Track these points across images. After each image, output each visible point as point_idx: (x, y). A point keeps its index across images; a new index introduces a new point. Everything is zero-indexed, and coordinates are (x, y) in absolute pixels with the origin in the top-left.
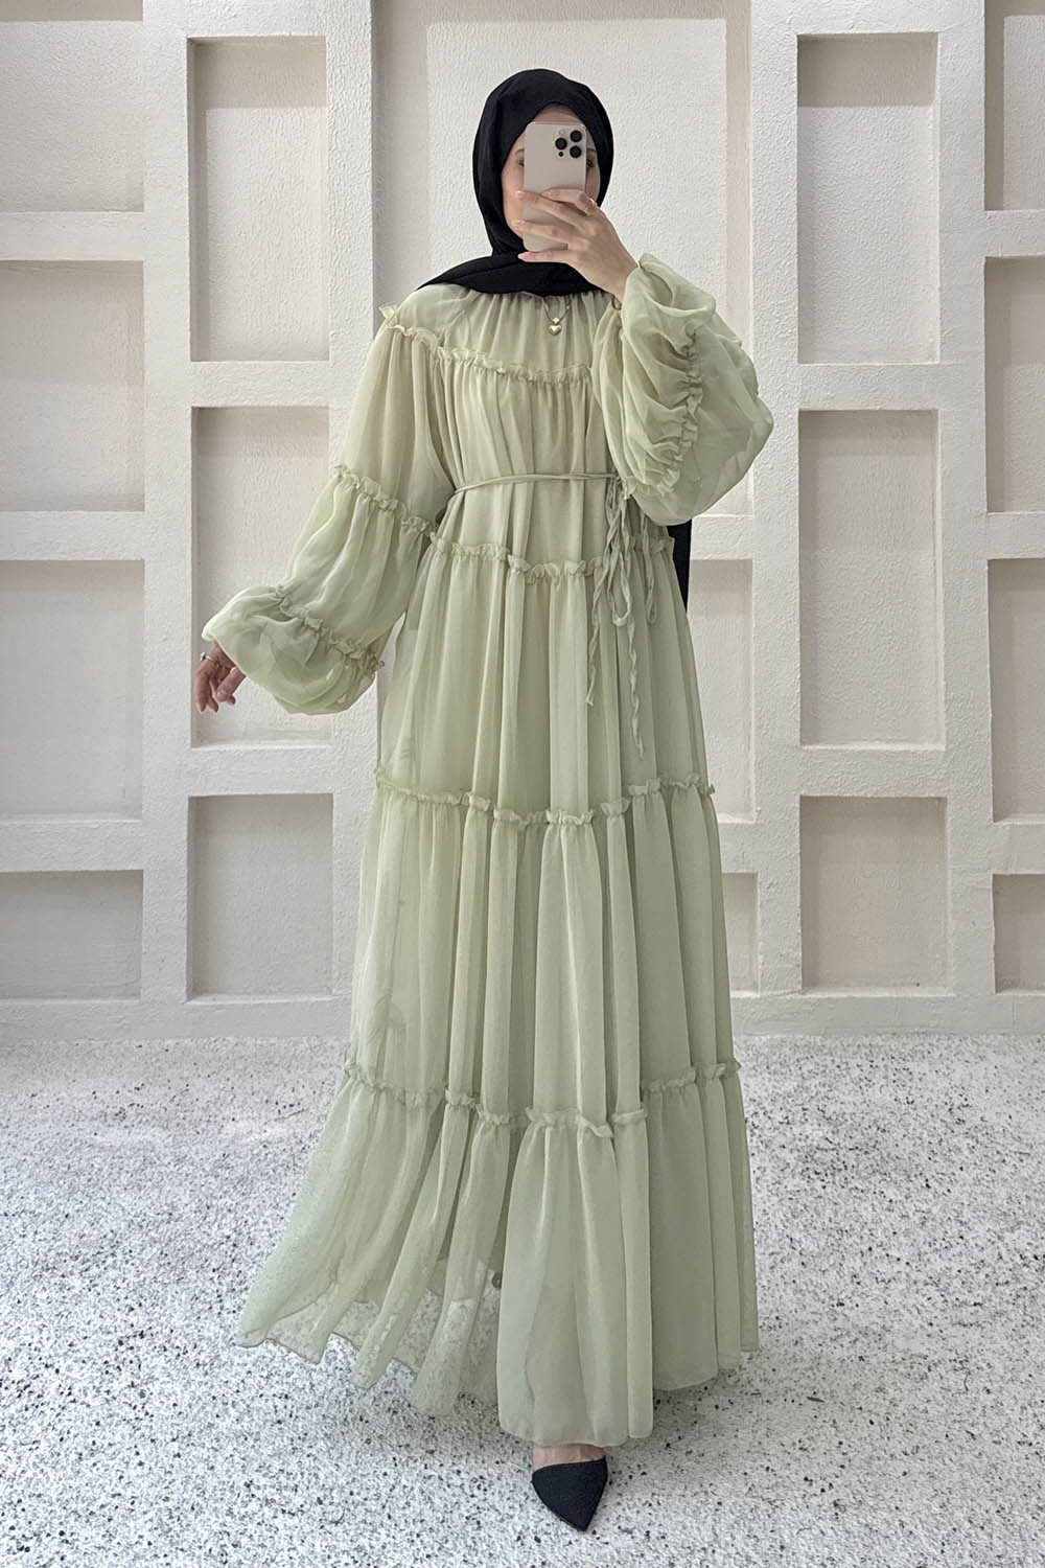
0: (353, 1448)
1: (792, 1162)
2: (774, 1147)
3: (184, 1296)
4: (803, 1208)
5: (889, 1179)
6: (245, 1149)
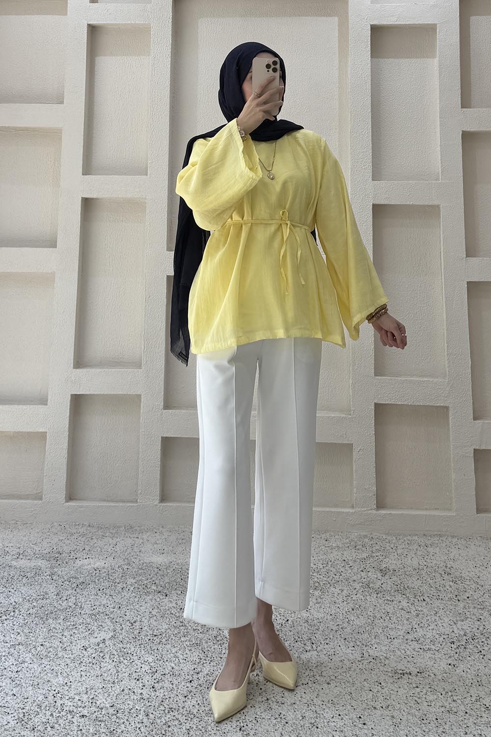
0: (115, 693)
1: (358, 587)
2: (350, 581)
4: (358, 607)
5: (405, 597)
6: (86, 571)
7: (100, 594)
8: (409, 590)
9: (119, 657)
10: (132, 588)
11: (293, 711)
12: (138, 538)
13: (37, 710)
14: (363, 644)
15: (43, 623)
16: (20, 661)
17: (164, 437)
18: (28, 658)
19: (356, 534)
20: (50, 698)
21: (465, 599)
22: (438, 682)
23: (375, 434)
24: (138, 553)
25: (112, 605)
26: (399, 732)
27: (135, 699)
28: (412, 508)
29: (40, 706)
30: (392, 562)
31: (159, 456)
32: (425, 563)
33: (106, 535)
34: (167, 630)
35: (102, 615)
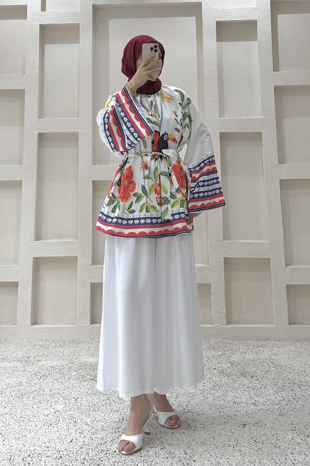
1: (216, 373)
2: (211, 370)
3: (21, 405)
4: (217, 385)
5: (246, 378)
6: (45, 368)
7: (55, 382)
8: (248, 374)
9: (69, 419)
10: (75, 378)
11: (178, 449)
12: (77, 347)
13: (19, 453)
14: (220, 408)
15: (20, 400)
16: (7, 424)
17: (92, 283)
18: (12, 422)
19: (214, 340)
20: (26, 446)
21: (283, 378)
22: (268, 429)
23: (224, 277)
24: (77, 356)
25: (63, 389)
26: (245, 459)
27: (80, 445)
28: (248, 323)
29: (20, 451)
30: (237, 357)
31: (90, 295)
32: (257, 357)
33: (58, 345)
34: (98, 402)
35: (57, 395)
